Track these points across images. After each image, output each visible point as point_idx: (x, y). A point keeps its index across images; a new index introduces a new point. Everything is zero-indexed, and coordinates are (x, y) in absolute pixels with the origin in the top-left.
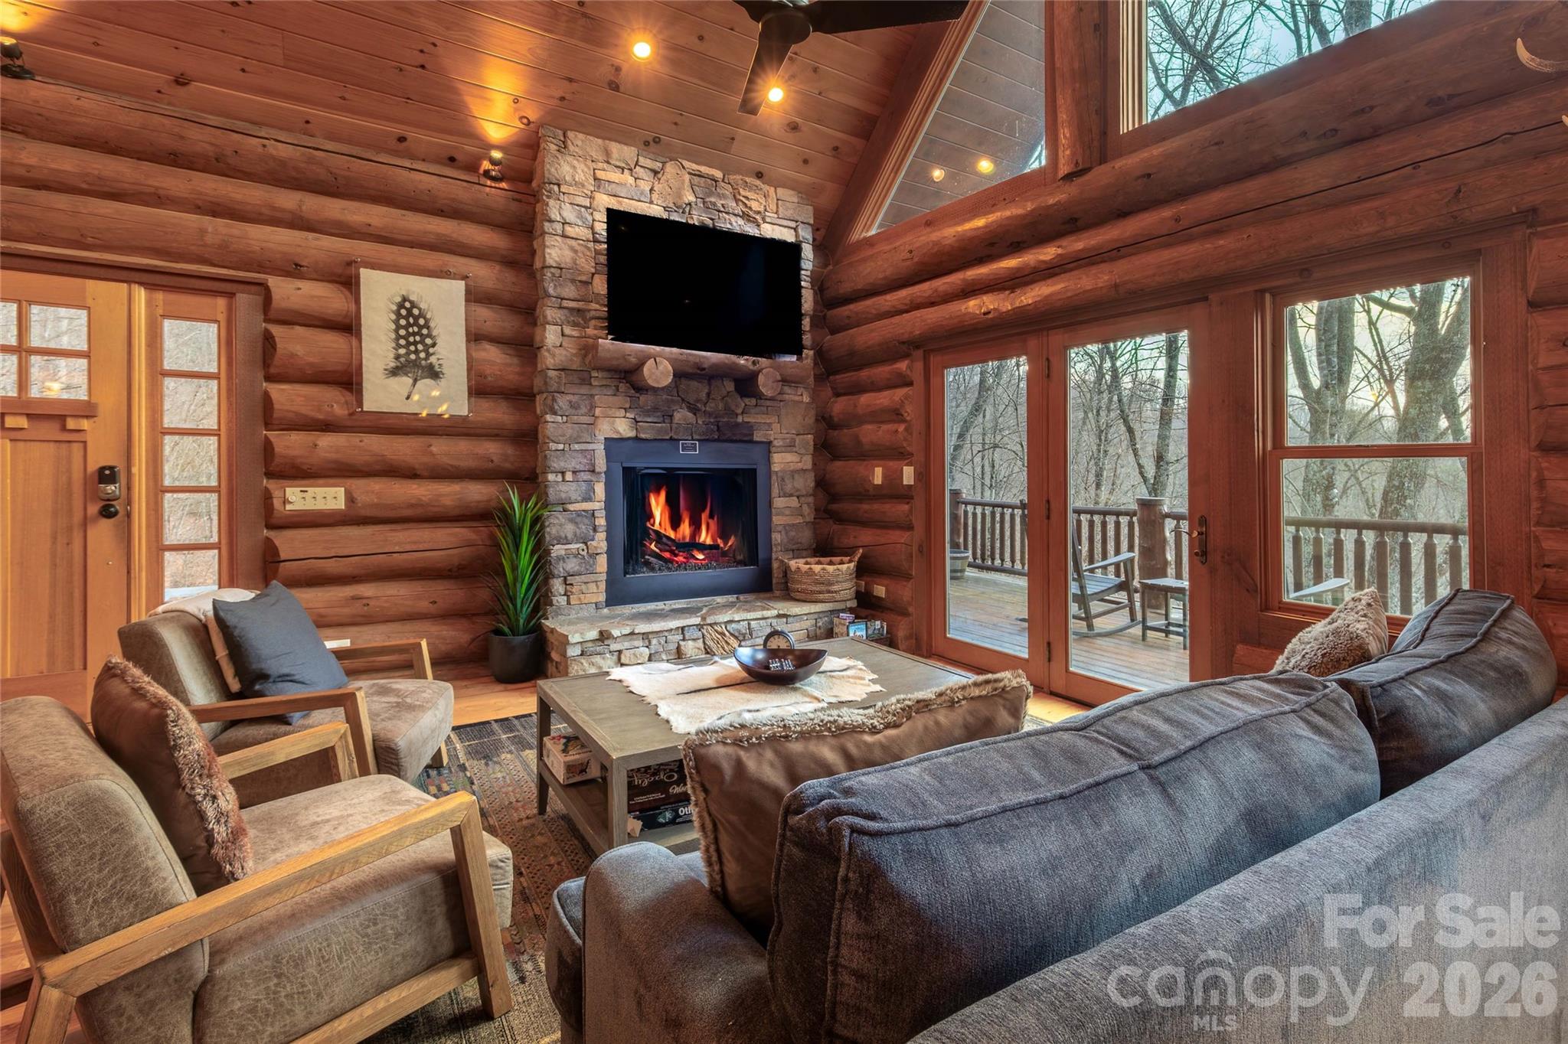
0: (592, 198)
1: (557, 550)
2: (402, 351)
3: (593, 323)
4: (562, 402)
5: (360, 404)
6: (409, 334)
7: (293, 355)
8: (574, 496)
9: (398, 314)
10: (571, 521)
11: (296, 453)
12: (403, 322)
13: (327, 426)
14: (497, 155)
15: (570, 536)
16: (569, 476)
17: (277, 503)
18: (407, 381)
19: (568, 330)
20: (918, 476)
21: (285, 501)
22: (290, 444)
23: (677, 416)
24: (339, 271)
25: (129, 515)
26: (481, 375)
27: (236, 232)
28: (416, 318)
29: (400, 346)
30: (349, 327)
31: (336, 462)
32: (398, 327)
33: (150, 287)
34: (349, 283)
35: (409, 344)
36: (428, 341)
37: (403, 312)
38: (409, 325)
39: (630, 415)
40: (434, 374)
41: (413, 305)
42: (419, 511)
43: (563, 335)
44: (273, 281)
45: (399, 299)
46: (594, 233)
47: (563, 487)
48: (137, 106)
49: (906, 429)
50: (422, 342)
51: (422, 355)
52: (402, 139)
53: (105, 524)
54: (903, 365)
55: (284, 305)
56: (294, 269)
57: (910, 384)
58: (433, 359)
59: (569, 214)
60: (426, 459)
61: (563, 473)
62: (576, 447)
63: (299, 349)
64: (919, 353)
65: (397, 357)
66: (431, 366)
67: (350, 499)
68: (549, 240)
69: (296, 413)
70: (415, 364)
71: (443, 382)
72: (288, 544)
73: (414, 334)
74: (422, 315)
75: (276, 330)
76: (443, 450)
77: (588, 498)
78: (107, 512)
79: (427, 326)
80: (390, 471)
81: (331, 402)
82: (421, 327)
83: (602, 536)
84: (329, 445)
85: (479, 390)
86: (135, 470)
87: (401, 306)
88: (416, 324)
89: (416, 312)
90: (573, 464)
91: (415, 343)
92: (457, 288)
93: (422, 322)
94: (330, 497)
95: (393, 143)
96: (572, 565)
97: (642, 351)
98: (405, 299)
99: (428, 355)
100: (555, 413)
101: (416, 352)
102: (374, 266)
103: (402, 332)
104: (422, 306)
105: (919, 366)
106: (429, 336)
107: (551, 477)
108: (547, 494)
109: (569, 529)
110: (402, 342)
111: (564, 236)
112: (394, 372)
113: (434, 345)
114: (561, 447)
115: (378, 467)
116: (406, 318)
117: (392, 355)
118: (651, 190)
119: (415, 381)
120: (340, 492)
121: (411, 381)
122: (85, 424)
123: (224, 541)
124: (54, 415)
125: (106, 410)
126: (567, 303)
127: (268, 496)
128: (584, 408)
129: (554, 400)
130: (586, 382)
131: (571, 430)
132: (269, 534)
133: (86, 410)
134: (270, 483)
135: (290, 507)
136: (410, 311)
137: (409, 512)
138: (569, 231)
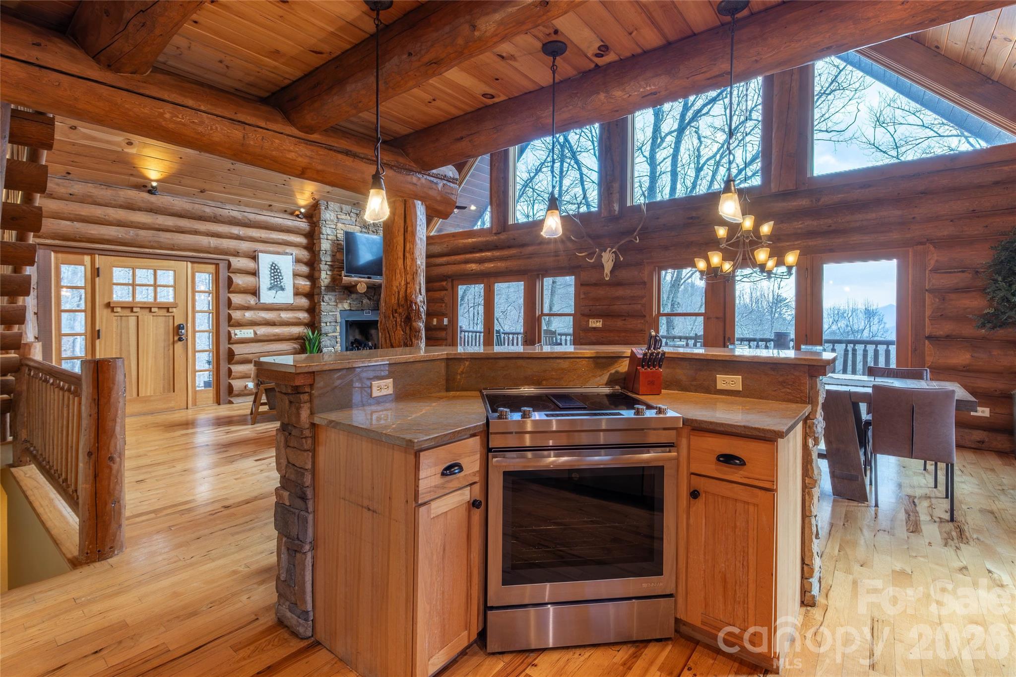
0: (336, 225)
1: (325, 350)
2: (272, 281)
3: (336, 269)
4: (326, 298)
5: (259, 300)
6: (275, 275)
7: (238, 284)
8: (330, 331)
9: (271, 269)
10: (329, 340)
11: (238, 318)
12: (273, 271)
13: (247, 308)
14: (303, 210)
15: (329, 345)
16: (328, 324)
19: (328, 273)
20: (449, 321)
22: (236, 314)
23: (364, 301)
24: (251, 254)
25: (187, 340)
26: (297, 289)
27: (219, 242)
28: (277, 270)
29: (272, 280)
30: (255, 273)
31: (251, 321)
32: (271, 273)
33: (192, 262)
34: (254, 258)
35: (275, 279)
36: (281, 278)
37: (273, 268)
38: (275, 272)
39: (348, 302)
40: (282, 289)
41: (276, 265)
43: (327, 274)
44: (232, 259)
45: (271, 263)
46: (337, 238)
47: (327, 328)
48: (190, 201)
49: (445, 305)
50: (279, 278)
51: (279, 283)
52: (270, 206)
53: (180, 343)
54: (444, 283)
55: (235, 267)
56: (236, 254)
57: (447, 290)
58: (282, 284)
59: (329, 232)
60: (278, 319)
61: (326, 323)
62: (331, 313)
63: (240, 283)
64: (450, 280)
65: (271, 284)
66: (282, 286)
67: (255, 334)
68: (322, 241)
69: (239, 304)
70: (277, 286)
71: (285, 292)
72: (237, 349)
73: (276, 275)
74: (278, 269)
75: (231, 275)
76: (285, 315)
77: (334, 332)
78: (180, 340)
79: (280, 272)
80: (267, 324)
81: (252, 300)
82: (278, 273)
83: (339, 345)
84: (248, 315)
85: (296, 294)
86: (188, 325)
87: (272, 266)
88: (277, 272)
89: (277, 267)
90: (329, 320)
91: (277, 278)
92: (290, 258)
93: (278, 271)
94: (246, 333)
95: (267, 207)
97: (357, 281)
98: (273, 263)
99: (281, 282)
100: (324, 302)
101: (277, 281)
102: (262, 252)
103: (272, 275)
104: (279, 265)
105: (450, 284)
106: (281, 276)
107: (322, 324)
108: (321, 330)
109: (328, 343)
110: (273, 278)
111: (328, 239)
112: (270, 289)
114: (325, 314)
115: (264, 322)
116: (274, 270)
117: (269, 283)
118: (356, 221)
119: (277, 292)
120: (252, 331)
121: (275, 292)
122: (174, 310)
123: (215, 348)
124: (167, 308)
125: (181, 304)
126: (328, 263)
127: (229, 333)
128: (333, 300)
129: (323, 297)
130: (334, 291)
131: (329, 308)
132: (230, 346)
133: (175, 305)
134: (230, 329)
135: (236, 336)
136: (274, 267)
137: (273, 338)
138: (329, 237)
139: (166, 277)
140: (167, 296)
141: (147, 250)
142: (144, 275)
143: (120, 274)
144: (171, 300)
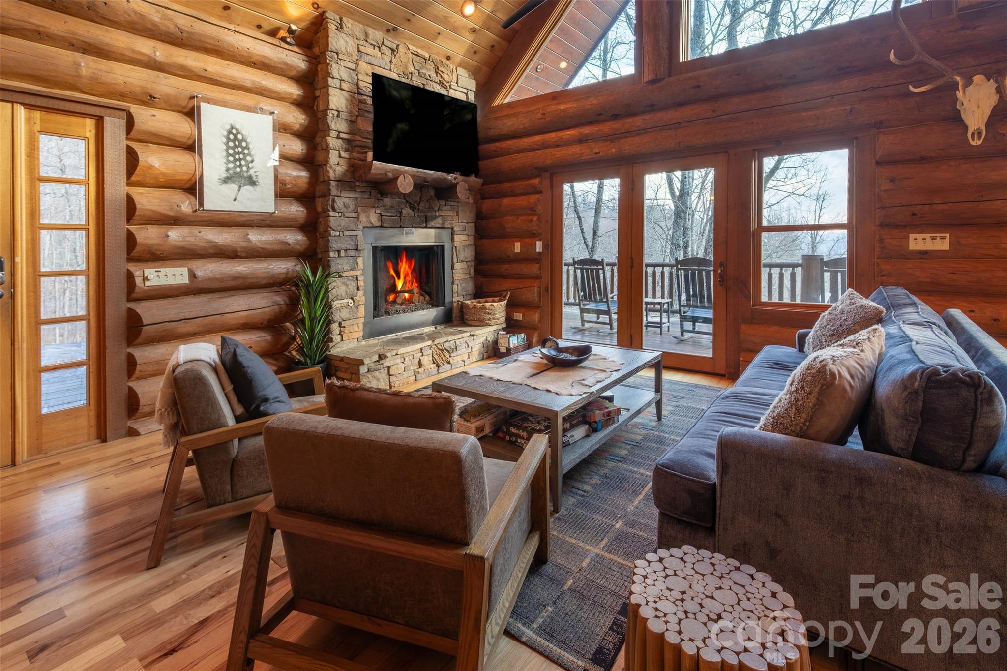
0: (357, 64)
1: (336, 304)
2: (231, 165)
3: (357, 149)
4: (339, 203)
5: (201, 204)
6: (236, 153)
7: (151, 167)
8: (346, 267)
9: (228, 139)
10: (344, 283)
11: (150, 242)
12: (231, 144)
13: (176, 221)
14: (294, 28)
15: (344, 294)
16: (343, 254)
17: (138, 281)
18: (235, 187)
19: (343, 154)
20: (545, 247)
21: (145, 279)
22: (147, 235)
23: (404, 211)
24: (184, 103)
25: (12, 297)
26: (283, 183)
27: (103, 67)
28: (240, 142)
29: (229, 162)
30: (192, 147)
31: (182, 248)
32: (228, 148)
33: (29, 107)
34: (192, 114)
35: (235, 160)
36: (249, 159)
37: (232, 137)
38: (236, 146)
39: (378, 211)
40: (252, 182)
41: (238, 132)
43: (340, 156)
44: (135, 109)
45: (228, 127)
46: (358, 88)
47: (340, 261)
49: (540, 220)
50: (244, 159)
51: (245, 169)
52: (227, 8)
54: (536, 181)
55: (145, 127)
56: (149, 100)
57: (541, 192)
58: (252, 172)
59: (344, 75)
60: (244, 244)
61: (339, 252)
62: (347, 233)
63: (155, 162)
64: (547, 175)
65: (228, 170)
66: (250, 177)
67: (192, 275)
68: (332, 91)
69: (154, 212)
70: (240, 175)
71: (258, 188)
72: (148, 312)
73: (239, 153)
74: (243, 140)
75: (135, 146)
76: (258, 237)
77: (353, 269)
79: (247, 147)
80: (219, 254)
81: (186, 205)
82: (244, 148)
83: (361, 293)
84: (176, 235)
85: (282, 193)
86: (18, 259)
87: (230, 132)
88: (240, 145)
89: (240, 137)
90: (344, 245)
91: (240, 160)
92: (267, 121)
93: (244, 144)
94: (177, 275)
95: (221, 11)
96: (345, 314)
97: (396, 170)
98: (232, 128)
99: (249, 169)
100: (334, 210)
101: (241, 166)
102: (208, 101)
103: (231, 152)
104: (244, 133)
105: (547, 182)
106: (249, 155)
107: (332, 254)
108: (329, 266)
109: (343, 289)
110: (231, 159)
111: (341, 89)
112: (226, 181)
113: (252, 162)
114: (338, 233)
115: (212, 251)
116: (234, 141)
117: (224, 169)
118: (391, 62)
119: (240, 187)
120: (185, 270)
121: (237, 187)
123: (92, 313)
126: (342, 135)
127: (130, 276)
128: (352, 207)
129: (334, 201)
130: (352, 188)
131: (344, 222)
132: (131, 305)
134: (132, 267)
135: (147, 284)
136: (235, 136)
137: (233, 283)
138: (345, 86)
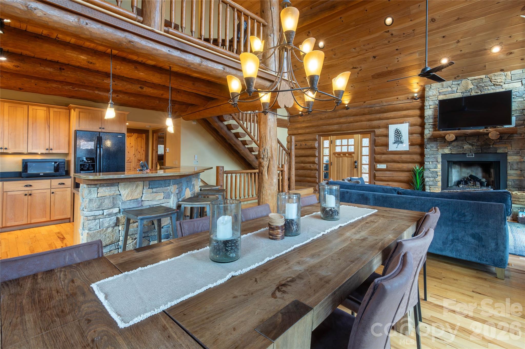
0: (438, 97)
1: (427, 179)
3: (436, 127)
4: (428, 146)
5: (389, 149)
7: (378, 142)
8: (431, 167)
9: (395, 132)
10: (431, 173)
11: (378, 158)
13: (383, 154)
14: (416, 95)
15: (430, 176)
16: (430, 163)
17: (376, 167)
18: (396, 144)
19: (431, 130)
22: (378, 157)
24: (386, 126)
25: (358, 168)
26: (412, 141)
28: (399, 132)
30: (387, 136)
31: (385, 160)
32: (395, 134)
33: (361, 134)
34: (387, 128)
36: (401, 136)
38: (397, 134)
39: (449, 148)
40: (402, 142)
41: (398, 130)
42: (399, 169)
43: (429, 131)
47: (429, 165)
48: (360, 108)
50: (400, 137)
52: (397, 98)
53: (355, 169)
55: (378, 134)
56: (379, 127)
58: (402, 140)
59: (432, 103)
60: (400, 159)
62: (433, 156)
63: (379, 141)
65: (395, 140)
67: (387, 167)
69: (379, 152)
70: (398, 141)
71: (404, 144)
72: (377, 174)
74: (400, 132)
75: (375, 138)
76: (404, 157)
77: (435, 168)
78: (355, 167)
79: (401, 133)
81: (384, 150)
82: (399, 134)
83: (440, 177)
84: (383, 157)
85: (412, 144)
86: (359, 161)
87: (396, 130)
88: (399, 133)
90: (431, 160)
91: (398, 137)
92: (407, 125)
94: (383, 166)
95: (396, 99)
96: (431, 183)
99: (401, 139)
100: (426, 149)
101: (398, 139)
102: (390, 124)
104: (400, 130)
107: (426, 163)
108: (425, 167)
109: (430, 175)
110: (396, 137)
111: (429, 108)
112: (394, 143)
114: (429, 156)
115: (393, 161)
118: (457, 89)
119: (398, 144)
120: (385, 165)
122: (353, 155)
123: (369, 172)
124: (350, 154)
125: (356, 153)
126: (430, 124)
128: (435, 147)
129: (426, 146)
130: (435, 141)
131: (431, 152)
132: (375, 172)
133: (354, 153)
134: (375, 164)
135: (378, 168)
136: (397, 131)
137: (397, 169)
138: (431, 107)
139: (352, 141)
140: (352, 149)
141: (345, 132)
142: (345, 142)
143: (338, 142)
144: (353, 151)
